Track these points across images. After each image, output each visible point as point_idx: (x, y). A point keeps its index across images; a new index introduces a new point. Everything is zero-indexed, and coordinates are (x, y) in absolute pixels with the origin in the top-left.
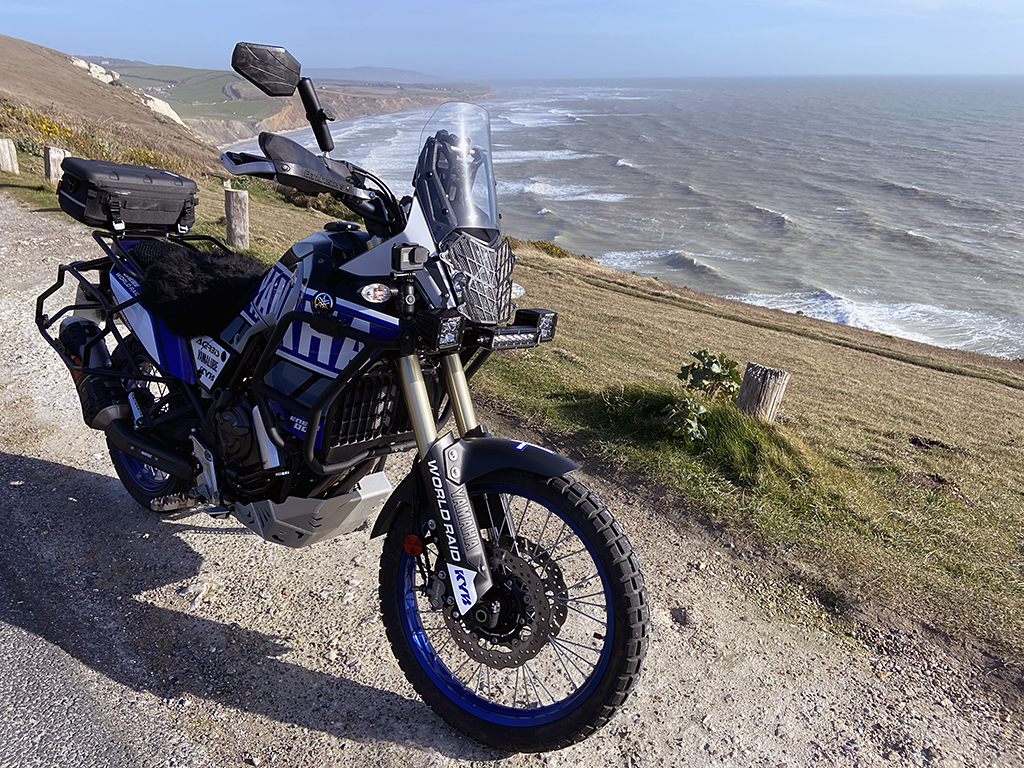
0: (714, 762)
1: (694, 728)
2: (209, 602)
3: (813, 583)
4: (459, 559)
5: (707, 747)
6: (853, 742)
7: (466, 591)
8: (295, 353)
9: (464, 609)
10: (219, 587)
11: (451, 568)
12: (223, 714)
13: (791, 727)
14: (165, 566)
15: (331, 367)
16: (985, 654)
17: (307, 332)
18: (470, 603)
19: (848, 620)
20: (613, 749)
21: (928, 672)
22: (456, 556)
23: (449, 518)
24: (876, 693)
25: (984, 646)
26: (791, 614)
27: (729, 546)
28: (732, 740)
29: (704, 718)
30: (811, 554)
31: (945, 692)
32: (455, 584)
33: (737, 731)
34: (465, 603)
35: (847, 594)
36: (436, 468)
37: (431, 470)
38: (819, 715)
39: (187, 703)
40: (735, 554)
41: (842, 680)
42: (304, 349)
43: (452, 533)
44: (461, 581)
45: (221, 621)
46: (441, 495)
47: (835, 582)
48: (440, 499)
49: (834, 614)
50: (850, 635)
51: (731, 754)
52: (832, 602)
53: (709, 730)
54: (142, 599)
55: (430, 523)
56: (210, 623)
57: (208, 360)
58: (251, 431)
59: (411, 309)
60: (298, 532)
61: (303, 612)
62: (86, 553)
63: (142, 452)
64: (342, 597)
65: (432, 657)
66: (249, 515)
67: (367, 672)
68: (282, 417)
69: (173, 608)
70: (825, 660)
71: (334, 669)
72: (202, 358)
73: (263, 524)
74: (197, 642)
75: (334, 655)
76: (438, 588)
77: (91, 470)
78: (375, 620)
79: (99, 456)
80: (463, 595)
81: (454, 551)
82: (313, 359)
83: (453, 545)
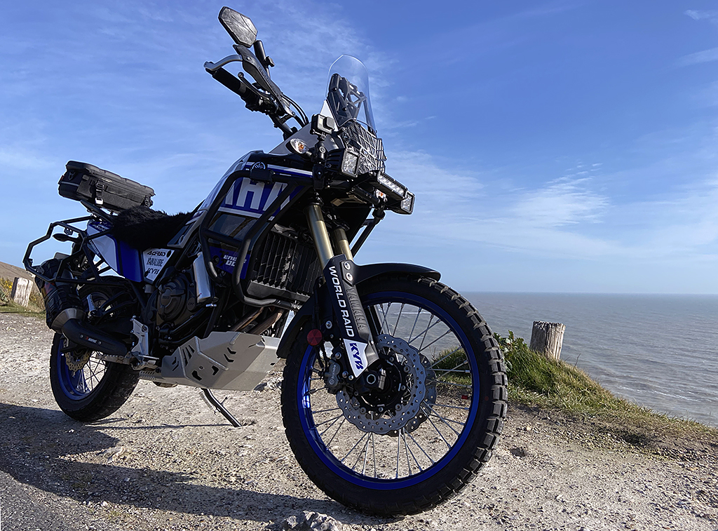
1: (549, 502)
2: (124, 458)
3: (617, 431)
4: (353, 335)
5: (564, 511)
6: (684, 500)
7: (359, 358)
8: (234, 206)
9: (357, 373)
10: (133, 451)
11: (347, 342)
13: (628, 495)
14: (87, 444)
15: (260, 211)
17: (246, 187)
18: (362, 368)
20: (484, 516)
22: (351, 333)
23: (345, 306)
24: (690, 477)
26: (608, 447)
27: (546, 419)
28: (584, 505)
29: (556, 497)
30: (609, 418)
32: (350, 354)
33: (586, 501)
34: (358, 368)
35: (646, 434)
36: (335, 272)
37: (331, 273)
38: (650, 490)
40: (551, 422)
41: (660, 473)
42: (241, 202)
43: (348, 316)
44: (355, 351)
46: (339, 289)
47: (633, 429)
48: (338, 292)
49: (640, 445)
50: (657, 454)
51: (586, 513)
52: (635, 440)
53: (563, 502)
54: (66, 458)
55: (327, 324)
56: (125, 468)
57: (154, 263)
58: (186, 292)
59: (322, 157)
60: (214, 367)
61: (205, 461)
62: (21, 438)
63: (89, 339)
64: (237, 453)
65: (325, 447)
66: (175, 362)
67: (263, 487)
68: (217, 260)
69: (93, 462)
70: (643, 465)
71: (233, 486)
72: (150, 262)
73: (186, 362)
74: (114, 477)
75: (233, 479)
76: (335, 368)
77: (29, 406)
78: (267, 461)
79: (35, 401)
80: (356, 362)
81: (349, 329)
82: (247, 207)
83: (348, 325)
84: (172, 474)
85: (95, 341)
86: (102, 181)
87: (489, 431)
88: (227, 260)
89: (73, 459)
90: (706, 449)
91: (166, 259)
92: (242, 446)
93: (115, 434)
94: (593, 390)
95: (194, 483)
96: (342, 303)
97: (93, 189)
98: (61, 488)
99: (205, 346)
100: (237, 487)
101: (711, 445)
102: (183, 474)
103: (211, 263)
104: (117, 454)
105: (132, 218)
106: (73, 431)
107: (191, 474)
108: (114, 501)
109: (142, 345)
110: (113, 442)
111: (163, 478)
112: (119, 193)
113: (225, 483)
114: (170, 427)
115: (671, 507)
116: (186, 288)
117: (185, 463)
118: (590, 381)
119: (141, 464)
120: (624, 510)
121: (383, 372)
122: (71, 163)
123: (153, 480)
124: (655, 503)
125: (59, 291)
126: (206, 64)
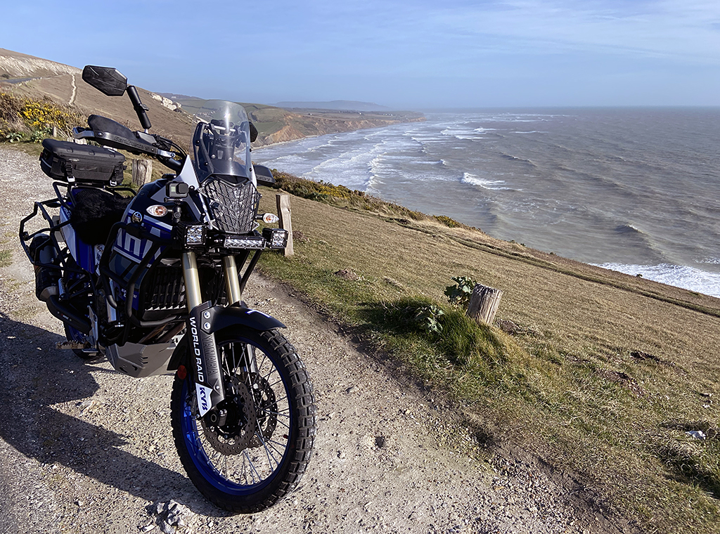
0: (361, 531)
2: (91, 412)
3: (475, 427)
4: (203, 381)
5: (361, 521)
7: (205, 401)
8: (122, 249)
9: (203, 413)
10: (101, 404)
11: (198, 386)
12: (72, 475)
14: (75, 390)
16: (575, 481)
17: (129, 237)
18: (207, 409)
19: (490, 452)
20: (300, 517)
21: (530, 489)
22: (201, 378)
23: (199, 354)
24: (487, 499)
25: (577, 475)
27: (430, 400)
28: (378, 518)
29: (366, 504)
31: (536, 502)
32: (199, 396)
33: (384, 514)
34: (204, 408)
35: (495, 435)
36: (194, 322)
37: (191, 323)
38: (443, 508)
39: (55, 467)
40: (432, 406)
43: (200, 364)
44: (203, 394)
46: (196, 339)
47: (489, 427)
48: (195, 342)
49: (482, 447)
50: (487, 461)
51: (374, 527)
53: (367, 511)
54: (54, 407)
56: (88, 424)
60: (134, 366)
61: (145, 423)
62: (33, 379)
63: (64, 316)
68: (118, 290)
69: (70, 414)
70: (463, 475)
71: (149, 457)
74: (76, 434)
75: (152, 448)
80: (203, 404)
81: (200, 375)
82: (132, 253)
83: (200, 371)
85: (67, 318)
86: (70, 161)
88: (124, 293)
89: (58, 409)
96: (197, 351)
97: (64, 169)
98: (34, 446)
101: (540, 460)
103: (111, 296)
104: (88, 408)
106: (72, 372)
107: (128, 437)
108: (64, 463)
109: (95, 330)
112: (88, 168)
113: (145, 452)
117: (131, 423)
119: (100, 420)
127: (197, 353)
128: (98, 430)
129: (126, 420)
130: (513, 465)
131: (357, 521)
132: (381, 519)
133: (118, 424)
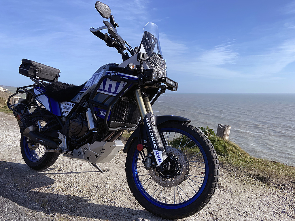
0: (243, 218)
1: (233, 211)
2: (59, 190)
3: (254, 175)
4: (157, 148)
5: (239, 215)
6: (284, 209)
7: (160, 158)
8: (103, 90)
9: (159, 164)
10: (62, 186)
11: (154, 151)
12: (69, 217)
13: (262, 207)
14: (41, 182)
15: (115, 93)
17: (109, 82)
18: (161, 162)
20: (209, 218)
22: (156, 147)
23: (153, 135)
24: (285, 198)
26: (252, 183)
28: (246, 212)
29: (235, 208)
30: (251, 169)
32: (156, 156)
33: (247, 210)
34: (159, 162)
35: (266, 177)
36: (148, 120)
37: (147, 121)
38: (271, 204)
39: (56, 215)
40: (228, 170)
41: (273, 196)
42: (107, 88)
43: (154, 140)
44: (158, 155)
45: (64, 195)
46: (150, 128)
47: (261, 174)
48: (150, 129)
49: (264, 182)
50: (271, 186)
51: (248, 216)
52: (262, 179)
53: (238, 210)
54: (35, 190)
55: (145, 141)
56: (60, 195)
57: (66, 108)
58: (82, 124)
59: (142, 71)
60: (96, 155)
61: (92, 191)
62: (13, 180)
63: (40, 140)
64: (105, 187)
65: (144, 191)
66: (79, 152)
67: (118, 204)
68: (97, 112)
69: (46, 192)
70: (266, 192)
71: (107, 204)
72: (65, 108)
73: (84, 153)
74: (56, 200)
75: (106, 200)
76: (149, 161)
77: (12, 162)
78: (118, 191)
79: (14, 159)
80: (159, 159)
81: (155, 145)
82: (109, 91)
83: (154, 144)
84: (80, 198)
85: (42, 141)
86: (38, 68)
87: (213, 188)
88: (101, 113)
89: (37, 191)
90: (289, 184)
91: (72, 108)
92: (106, 183)
93: (52, 177)
94: (242, 154)
95: (90, 202)
96: (152, 134)
97: (35, 72)
98: (37, 207)
99: (92, 147)
100: (108, 204)
101: (291, 182)
102: (85, 197)
103: (95, 115)
104: (56, 188)
105: (55, 88)
106: (34, 175)
107: (88, 197)
108: (59, 212)
109: (64, 144)
110: (52, 181)
111: (77, 200)
112: (46, 73)
113: (103, 202)
114: (74, 173)
115: (279, 212)
116: (82, 122)
117: (84, 192)
118: (241, 150)
119: (66, 193)
120: (262, 214)
121: (169, 163)
122: (24, 60)
123: (73, 201)
124: (273, 210)
125: (25, 119)
126: (90, 29)
127: (152, 135)
128: (68, 197)
129: (81, 191)
130: (282, 186)
131: (237, 215)
132: (248, 212)
133: (78, 193)
